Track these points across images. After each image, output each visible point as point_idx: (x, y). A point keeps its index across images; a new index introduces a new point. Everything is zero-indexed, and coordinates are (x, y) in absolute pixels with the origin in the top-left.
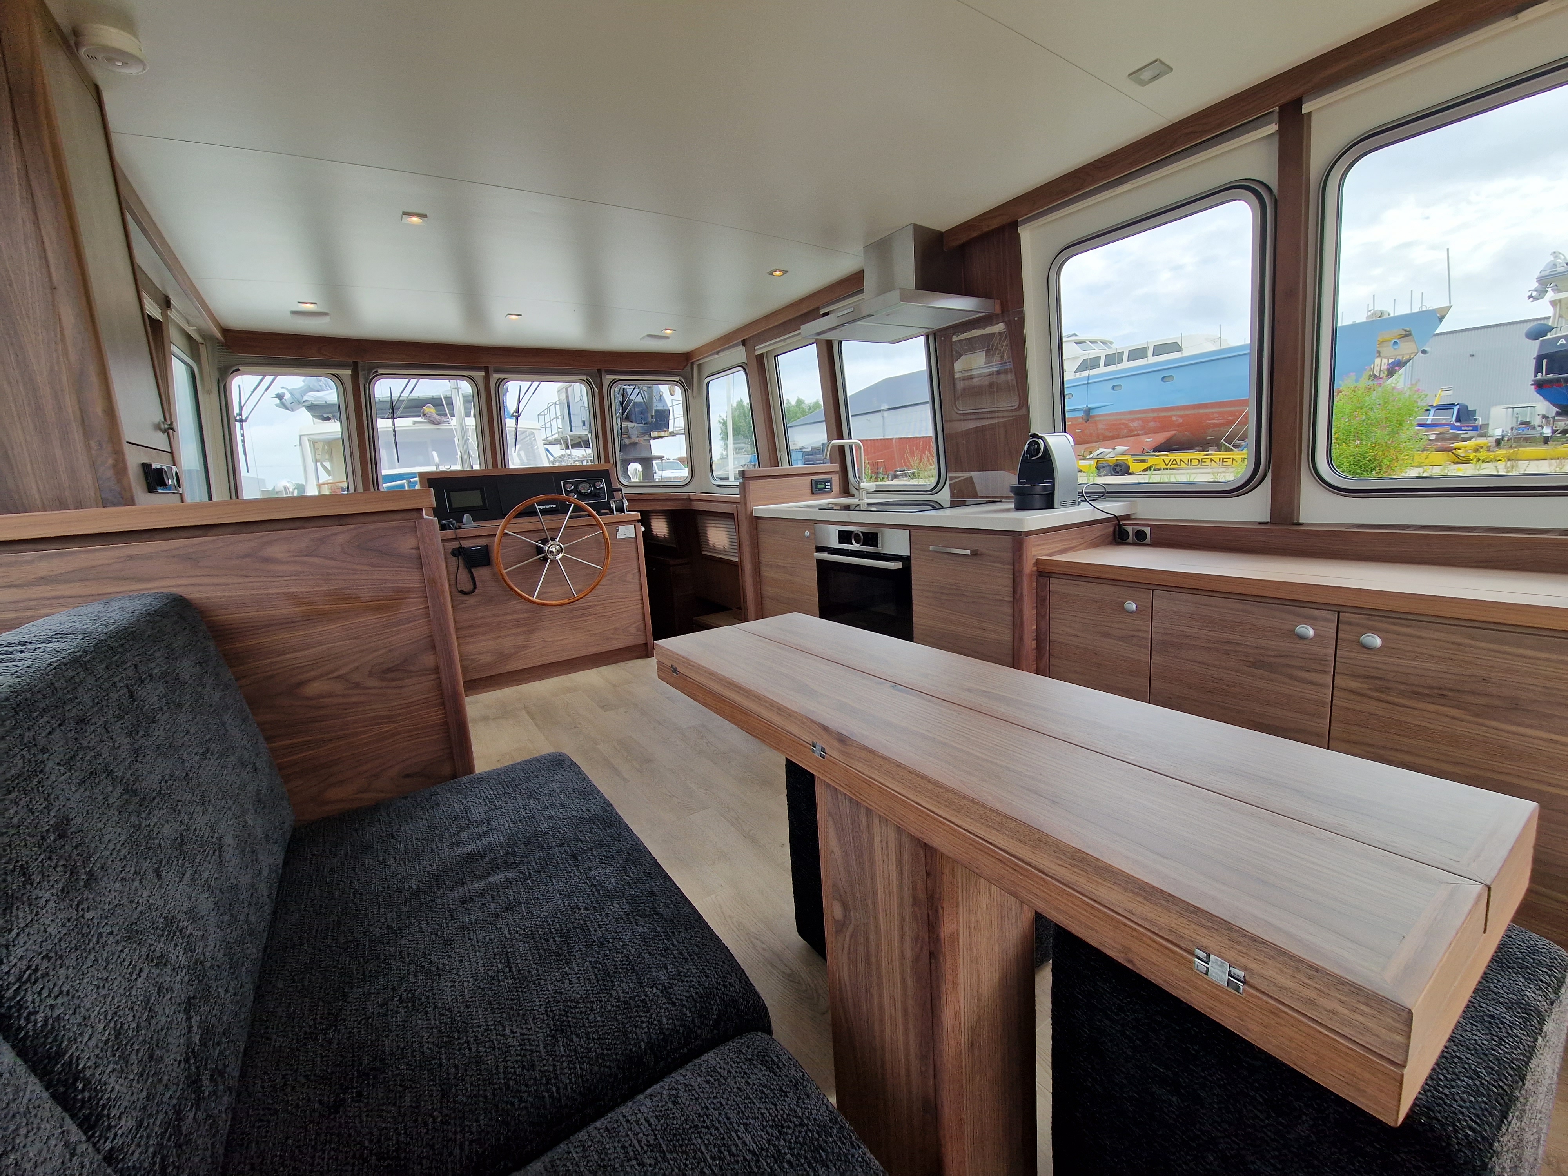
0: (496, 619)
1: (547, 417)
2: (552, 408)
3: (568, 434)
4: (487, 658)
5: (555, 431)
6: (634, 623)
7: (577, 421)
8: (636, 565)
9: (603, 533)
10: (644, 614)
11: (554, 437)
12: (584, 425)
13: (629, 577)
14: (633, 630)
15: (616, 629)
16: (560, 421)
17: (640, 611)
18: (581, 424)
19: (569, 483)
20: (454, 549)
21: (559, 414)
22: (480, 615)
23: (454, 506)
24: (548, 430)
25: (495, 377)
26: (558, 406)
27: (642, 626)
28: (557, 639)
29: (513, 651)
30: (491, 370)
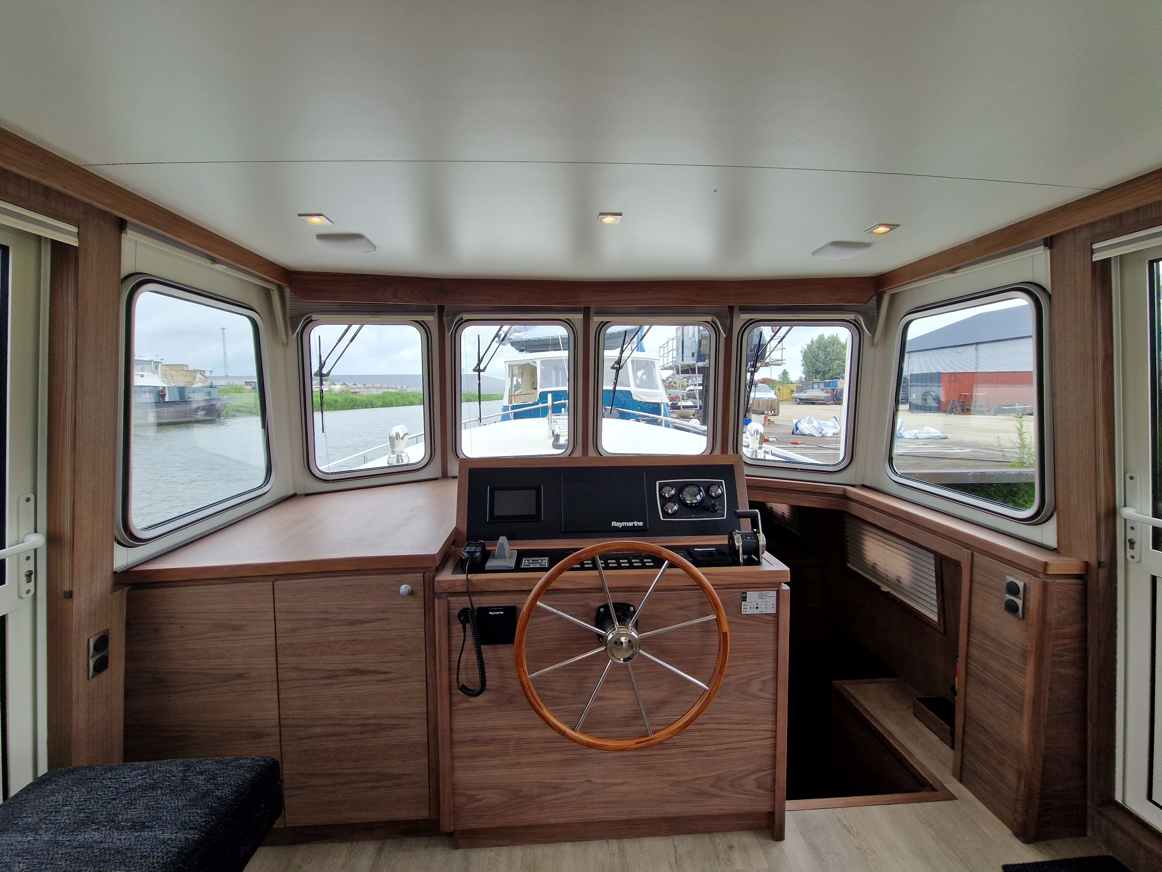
0: (517, 734)
1: (666, 349)
2: (670, 343)
3: (680, 363)
4: (493, 797)
5: (670, 360)
6: (755, 772)
7: (688, 352)
8: (770, 666)
9: (718, 621)
10: (774, 757)
11: (669, 365)
12: (693, 356)
13: (755, 688)
14: (750, 783)
15: (718, 778)
16: (675, 352)
17: (769, 751)
18: (691, 355)
19: (667, 485)
20: (465, 610)
21: (675, 347)
22: (490, 723)
23: (497, 513)
24: (666, 359)
25: (596, 320)
26: (675, 341)
27: (769, 779)
28: (610, 781)
29: (536, 791)
30: (592, 312)
